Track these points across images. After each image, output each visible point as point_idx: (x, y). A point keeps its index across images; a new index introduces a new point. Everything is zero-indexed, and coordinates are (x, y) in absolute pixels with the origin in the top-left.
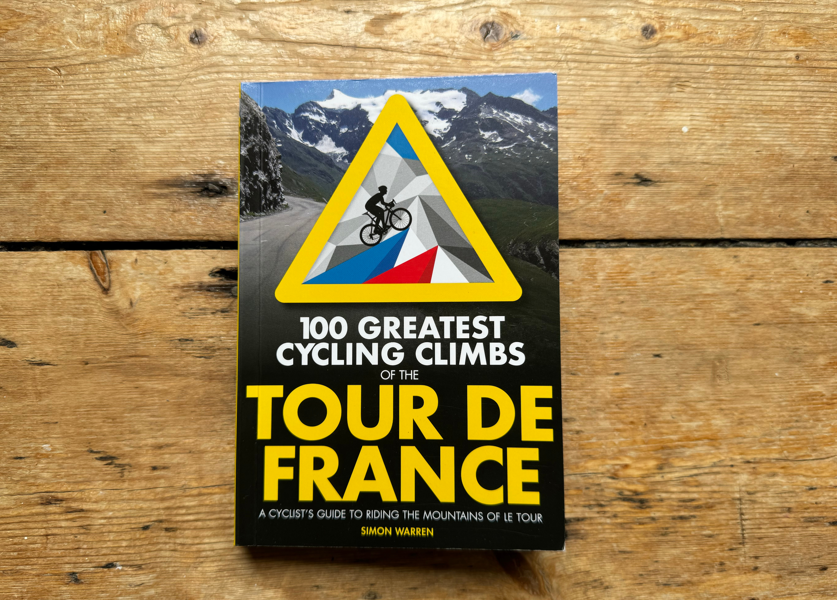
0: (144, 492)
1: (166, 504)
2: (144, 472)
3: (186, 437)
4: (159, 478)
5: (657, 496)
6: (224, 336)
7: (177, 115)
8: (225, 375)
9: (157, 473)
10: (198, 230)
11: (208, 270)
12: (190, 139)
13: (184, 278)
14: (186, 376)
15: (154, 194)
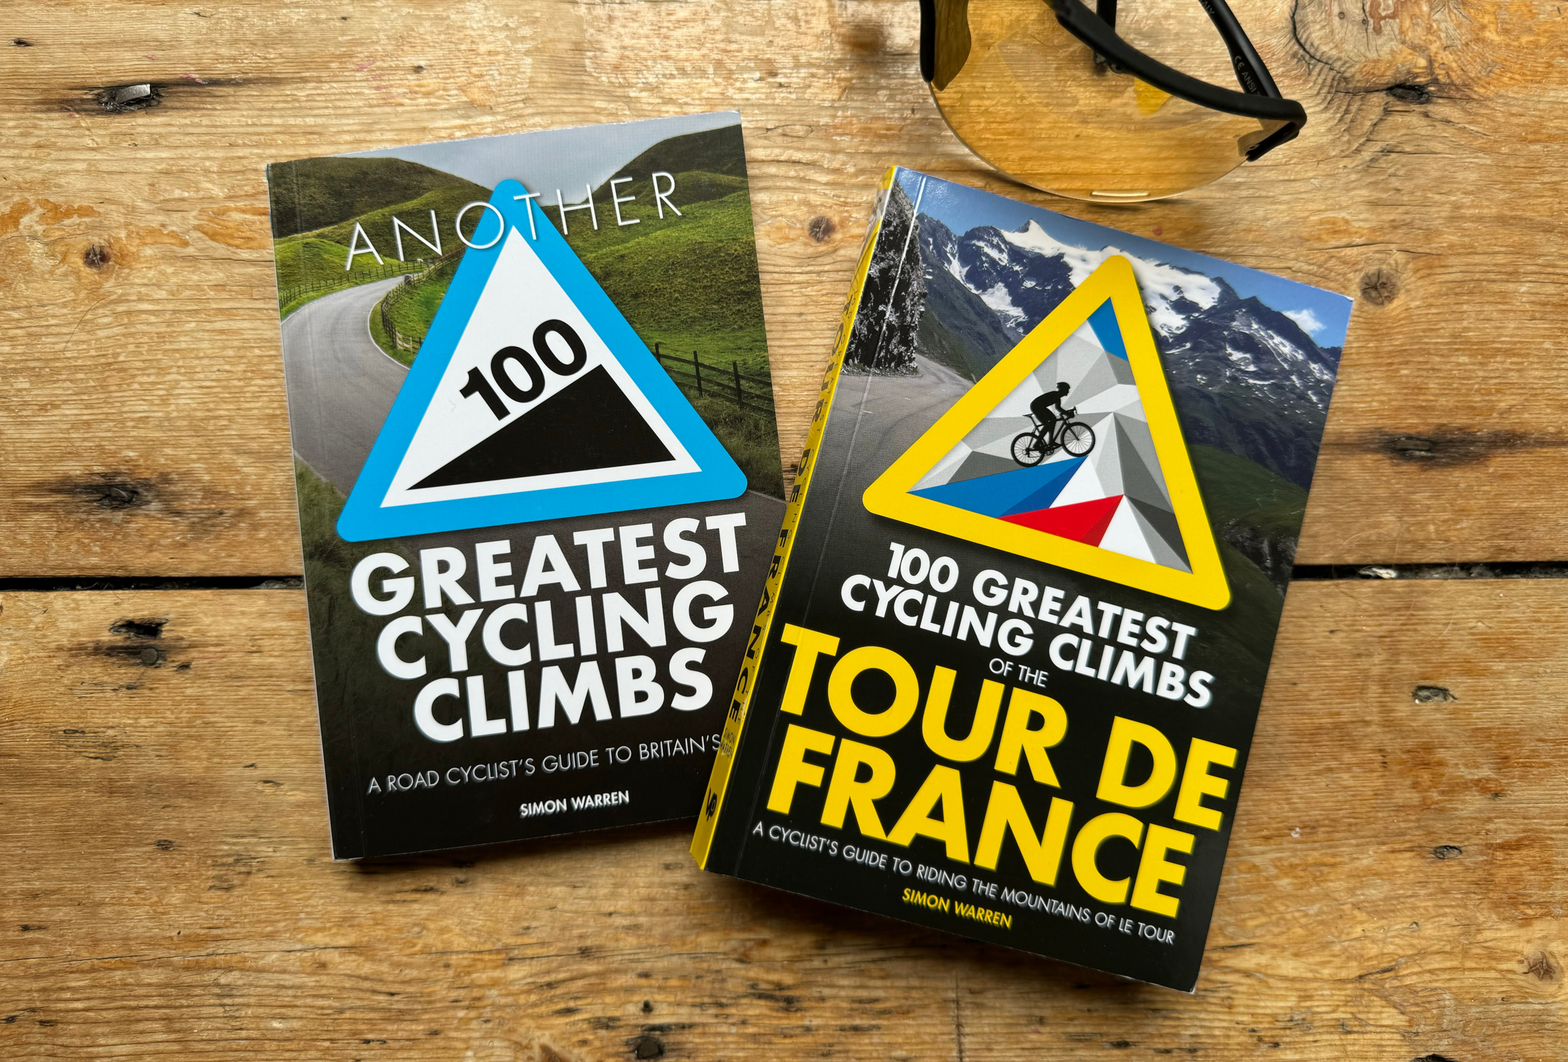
0: (9, 964)
1: (42, 984)
2: (10, 933)
3: (74, 880)
4: (32, 942)
5: (815, 992)
6: (130, 725)
7: (64, 381)
8: (132, 787)
9: (30, 935)
10: (94, 560)
11: (108, 623)
12: (85, 418)
13: (73, 636)
14: (77, 786)
15: (30, 504)
